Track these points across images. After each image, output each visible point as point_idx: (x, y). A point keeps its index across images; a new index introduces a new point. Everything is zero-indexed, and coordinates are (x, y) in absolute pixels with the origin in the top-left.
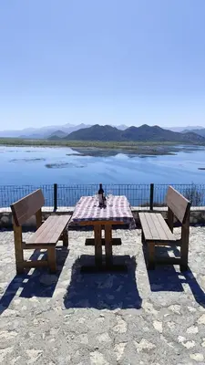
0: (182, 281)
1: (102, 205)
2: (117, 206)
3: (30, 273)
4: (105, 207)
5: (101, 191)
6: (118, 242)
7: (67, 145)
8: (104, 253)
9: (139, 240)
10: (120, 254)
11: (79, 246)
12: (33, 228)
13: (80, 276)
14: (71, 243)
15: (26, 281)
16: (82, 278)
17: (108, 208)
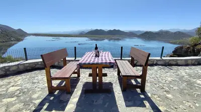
0: (143, 99)
1: (97, 56)
2: (105, 56)
3: (56, 93)
4: (98, 56)
5: (96, 48)
6: (105, 75)
7: (86, 37)
8: (98, 81)
9: (116, 74)
10: (106, 82)
11: (85, 77)
12: (60, 68)
13: (84, 95)
14: (82, 75)
15: (52, 98)
16: (85, 97)
17: (100, 57)
